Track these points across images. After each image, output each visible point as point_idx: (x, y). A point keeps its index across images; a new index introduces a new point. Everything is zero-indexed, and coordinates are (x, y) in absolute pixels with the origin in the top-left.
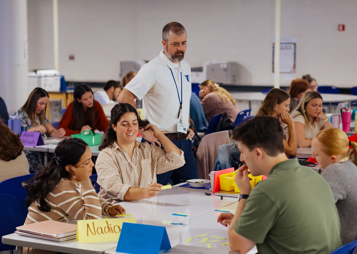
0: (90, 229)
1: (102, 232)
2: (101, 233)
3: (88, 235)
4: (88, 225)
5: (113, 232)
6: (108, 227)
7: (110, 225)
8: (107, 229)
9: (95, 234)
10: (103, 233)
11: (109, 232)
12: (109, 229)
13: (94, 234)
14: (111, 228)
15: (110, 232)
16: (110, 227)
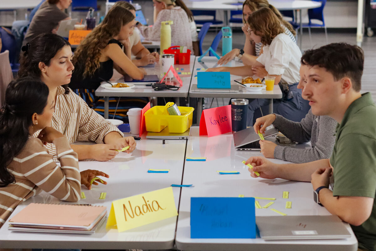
0: (127, 211)
1: (141, 212)
2: (140, 214)
3: (126, 220)
4: (124, 205)
5: (152, 211)
6: (146, 205)
7: (148, 201)
8: (145, 207)
9: (134, 216)
10: (142, 214)
11: (148, 211)
12: (147, 208)
13: (132, 216)
14: (149, 205)
15: (150, 211)
16: (148, 203)
